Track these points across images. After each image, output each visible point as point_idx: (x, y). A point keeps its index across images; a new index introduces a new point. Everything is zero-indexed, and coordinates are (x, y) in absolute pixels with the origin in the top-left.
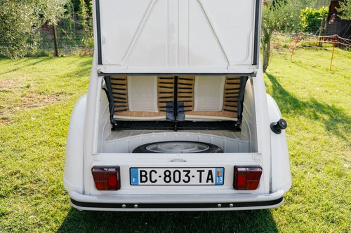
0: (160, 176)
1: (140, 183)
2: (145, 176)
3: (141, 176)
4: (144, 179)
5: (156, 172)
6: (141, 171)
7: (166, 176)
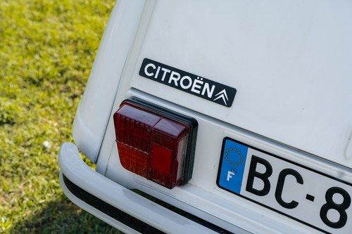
0: (310, 198)
1: (243, 191)
2: (265, 177)
3: (253, 174)
4: (258, 184)
5: (300, 180)
6: (255, 160)
7: (330, 204)
